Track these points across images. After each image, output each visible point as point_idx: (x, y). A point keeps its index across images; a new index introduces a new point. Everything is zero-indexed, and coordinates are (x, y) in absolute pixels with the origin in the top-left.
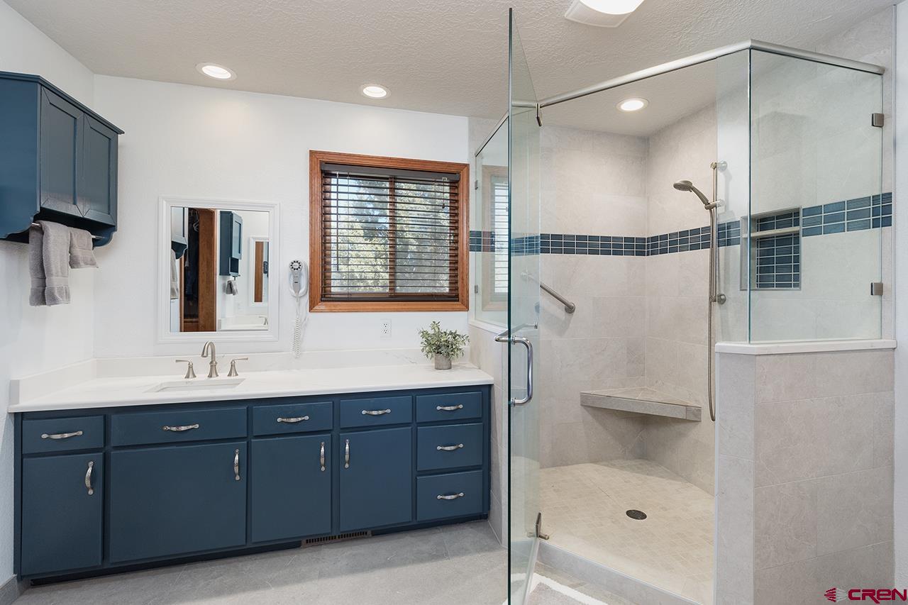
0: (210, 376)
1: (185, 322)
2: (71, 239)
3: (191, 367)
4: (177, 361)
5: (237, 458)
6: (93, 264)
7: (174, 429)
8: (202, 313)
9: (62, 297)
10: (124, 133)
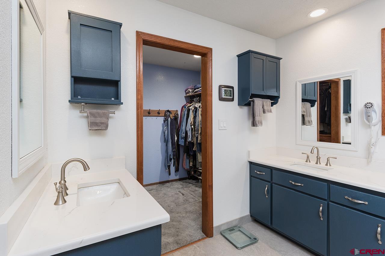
0: (317, 163)
1: (320, 136)
2: (263, 103)
3: (308, 157)
4: (302, 153)
5: (321, 208)
6: (271, 111)
7: (293, 183)
8: (333, 132)
9: (259, 124)
10: (282, 58)
